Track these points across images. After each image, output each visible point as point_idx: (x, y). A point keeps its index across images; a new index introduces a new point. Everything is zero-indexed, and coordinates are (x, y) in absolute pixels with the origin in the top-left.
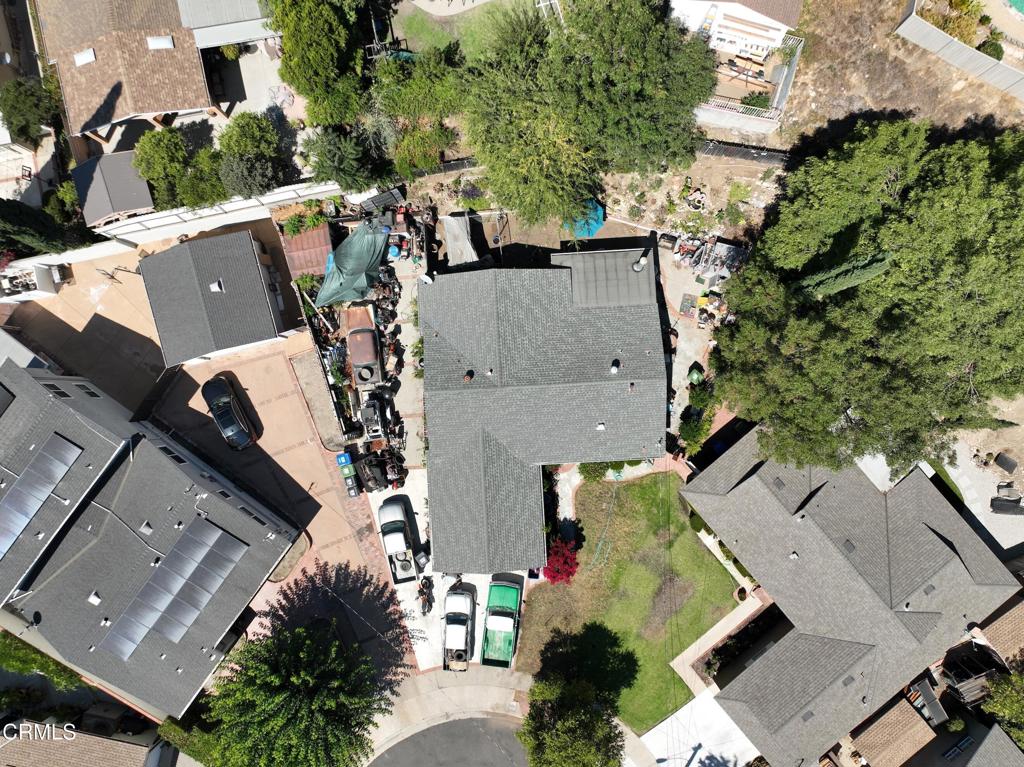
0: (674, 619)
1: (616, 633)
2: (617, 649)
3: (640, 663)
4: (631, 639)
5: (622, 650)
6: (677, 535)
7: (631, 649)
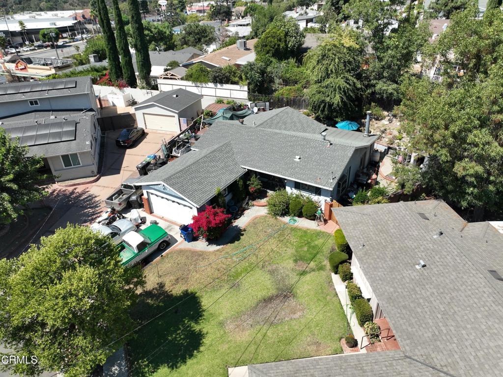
0: (265, 327)
1: (204, 311)
2: (193, 324)
3: (202, 349)
4: (213, 323)
5: (197, 328)
6: (314, 270)
7: (205, 331)
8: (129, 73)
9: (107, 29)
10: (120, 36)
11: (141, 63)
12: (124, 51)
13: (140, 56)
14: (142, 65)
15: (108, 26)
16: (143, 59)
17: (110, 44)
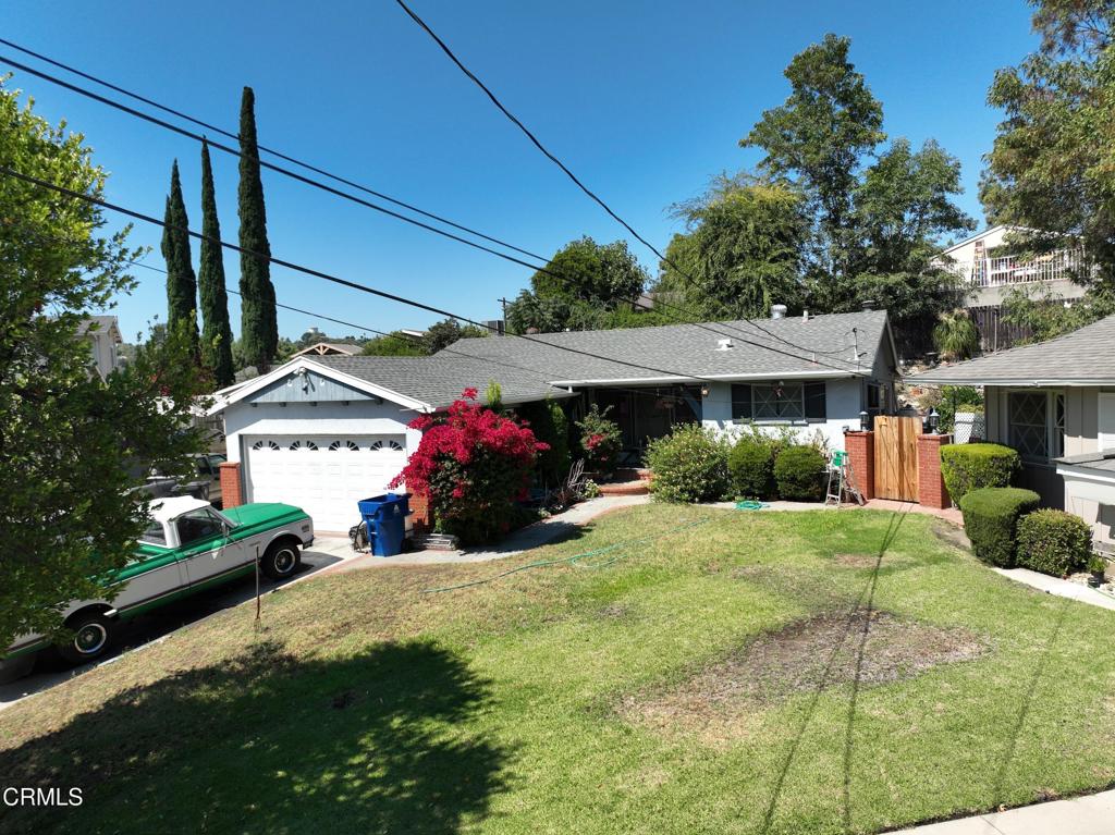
8: (218, 360)
9: (180, 261)
10: (210, 275)
11: (253, 324)
12: (214, 308)
13: (253, 309)
14: (255, 329)
15: (181, 256)
16: (261, 316)
17: (182, 293)
